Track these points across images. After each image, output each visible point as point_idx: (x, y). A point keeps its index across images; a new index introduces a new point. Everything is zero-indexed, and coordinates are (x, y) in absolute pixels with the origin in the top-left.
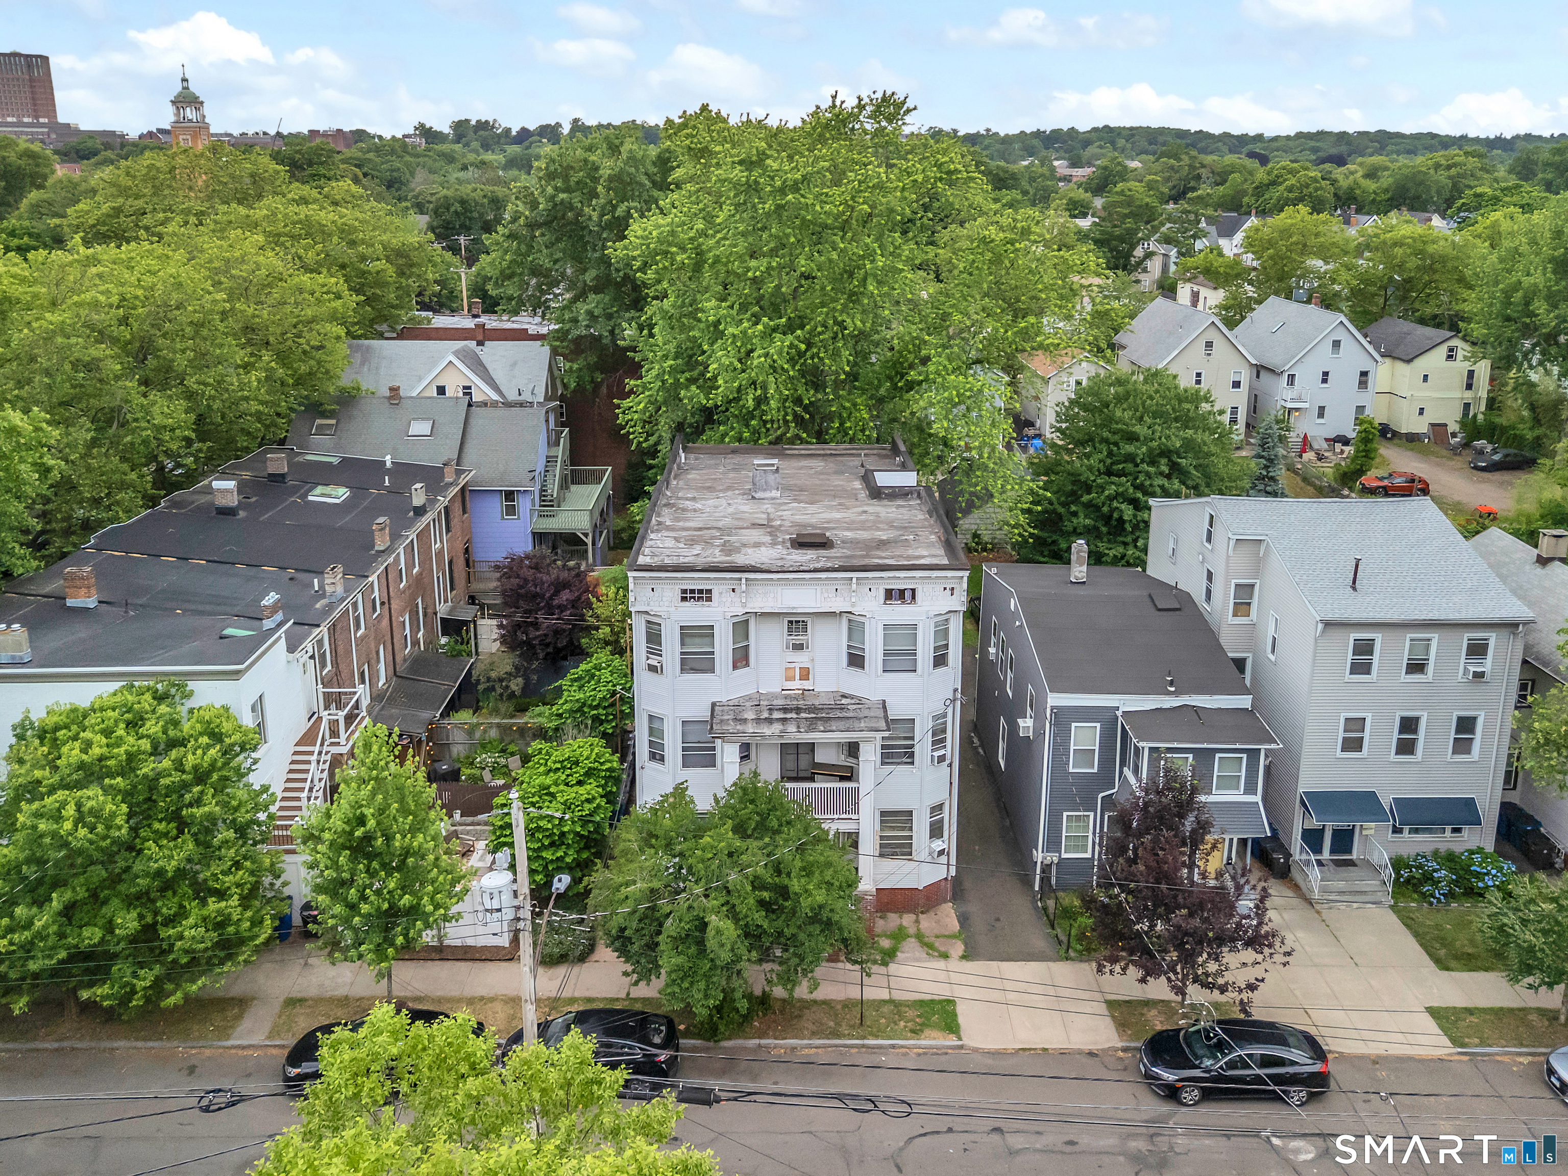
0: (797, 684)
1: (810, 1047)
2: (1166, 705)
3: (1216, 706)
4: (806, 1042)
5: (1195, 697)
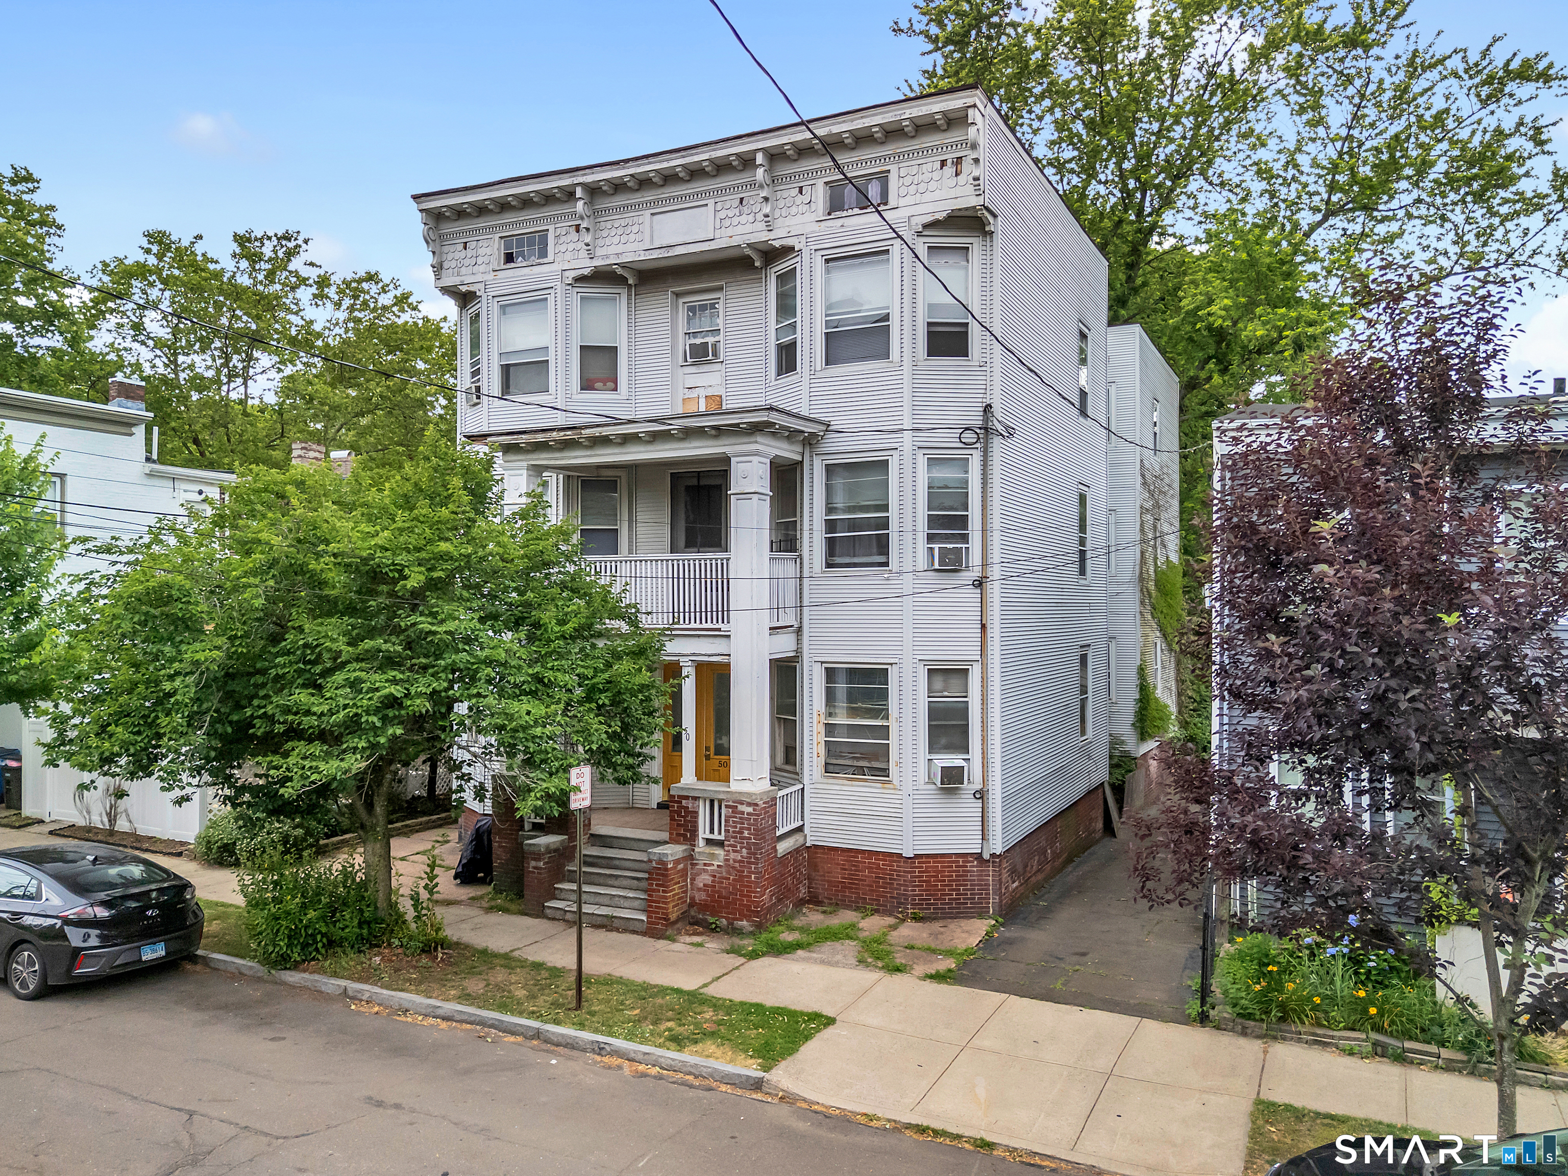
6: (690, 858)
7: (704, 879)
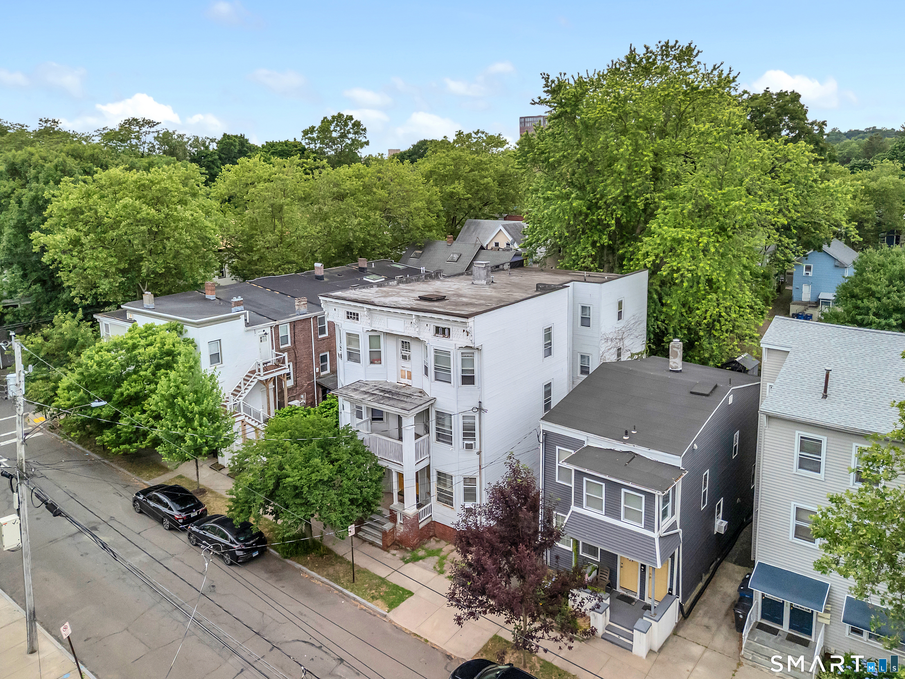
0: (406, 381)
1: (319, 580)
2: (618, 449)
3: (653, 459)
4: (319, 577)
5: (637, 447)
6: (394, 528)
7: (398, 534)
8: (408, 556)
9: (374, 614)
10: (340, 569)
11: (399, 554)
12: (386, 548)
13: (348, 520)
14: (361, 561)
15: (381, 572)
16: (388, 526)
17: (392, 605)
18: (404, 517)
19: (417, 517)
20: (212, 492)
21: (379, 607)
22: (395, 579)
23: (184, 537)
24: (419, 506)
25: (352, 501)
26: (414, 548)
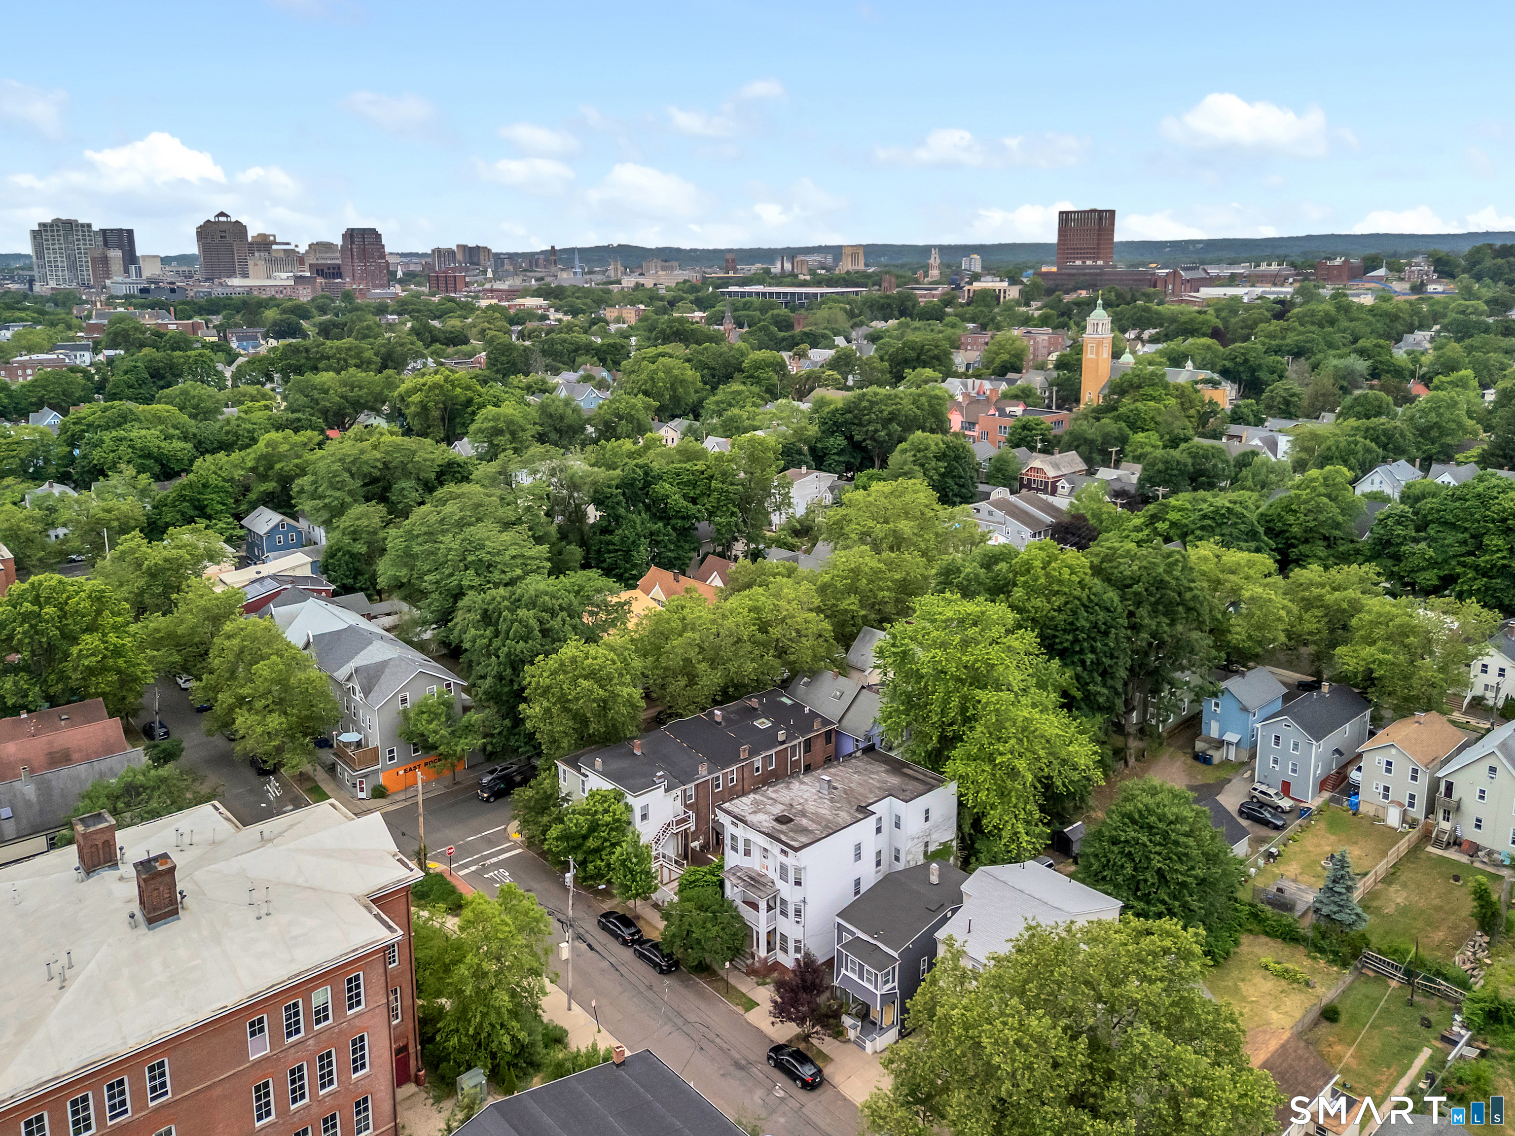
0: (765, 871)
1: (708, 990)
2: (871, 941)
3: (886, 951)
4: (709, 988)
5: (879, 943)
6: (753, 963)
7: (755, 967)
8: (760, 981)
9: (737, 1014)
10: (721, 984)
11: (755, 979)
12: (748, 974)
13: (725, 960)
14: (732, 981)
15: (744, 989)
16: (749, 962)
17: (747, 1010)
18: (759, 957)
19: (766, 958)
20: (644, 919)
21: (740, 1010)
22: (750, 995)
23: (632, 950)
24: (768, 952)
25: (728, 948)
26: (765, 976)
